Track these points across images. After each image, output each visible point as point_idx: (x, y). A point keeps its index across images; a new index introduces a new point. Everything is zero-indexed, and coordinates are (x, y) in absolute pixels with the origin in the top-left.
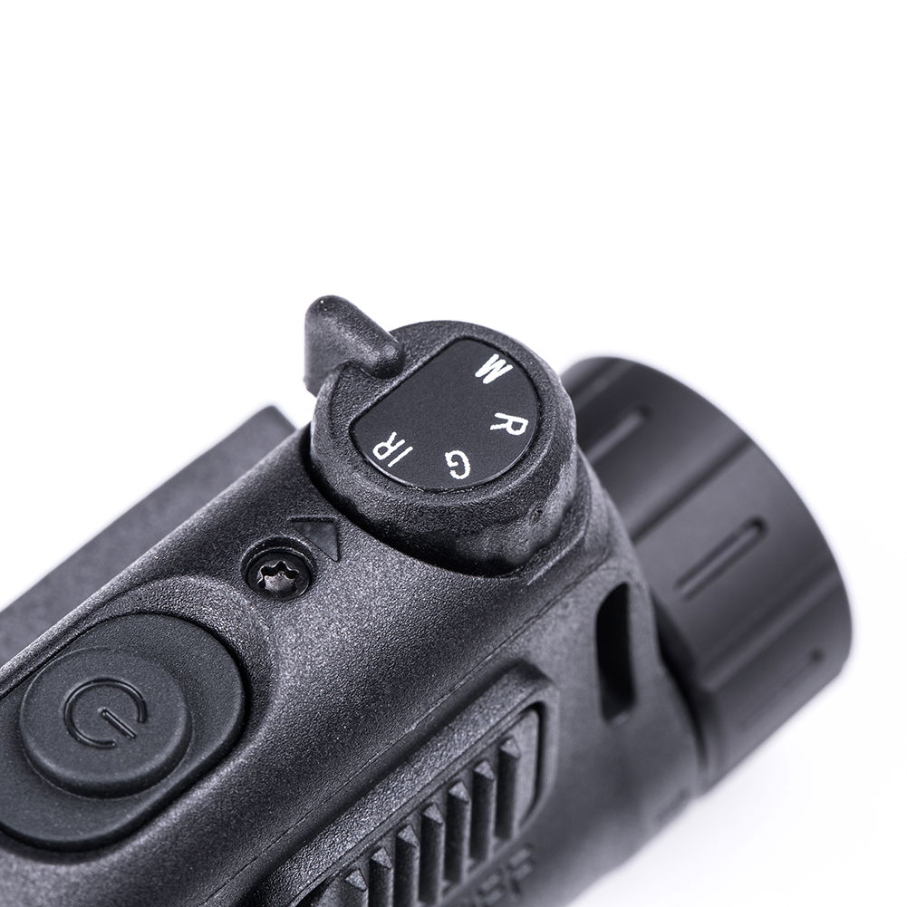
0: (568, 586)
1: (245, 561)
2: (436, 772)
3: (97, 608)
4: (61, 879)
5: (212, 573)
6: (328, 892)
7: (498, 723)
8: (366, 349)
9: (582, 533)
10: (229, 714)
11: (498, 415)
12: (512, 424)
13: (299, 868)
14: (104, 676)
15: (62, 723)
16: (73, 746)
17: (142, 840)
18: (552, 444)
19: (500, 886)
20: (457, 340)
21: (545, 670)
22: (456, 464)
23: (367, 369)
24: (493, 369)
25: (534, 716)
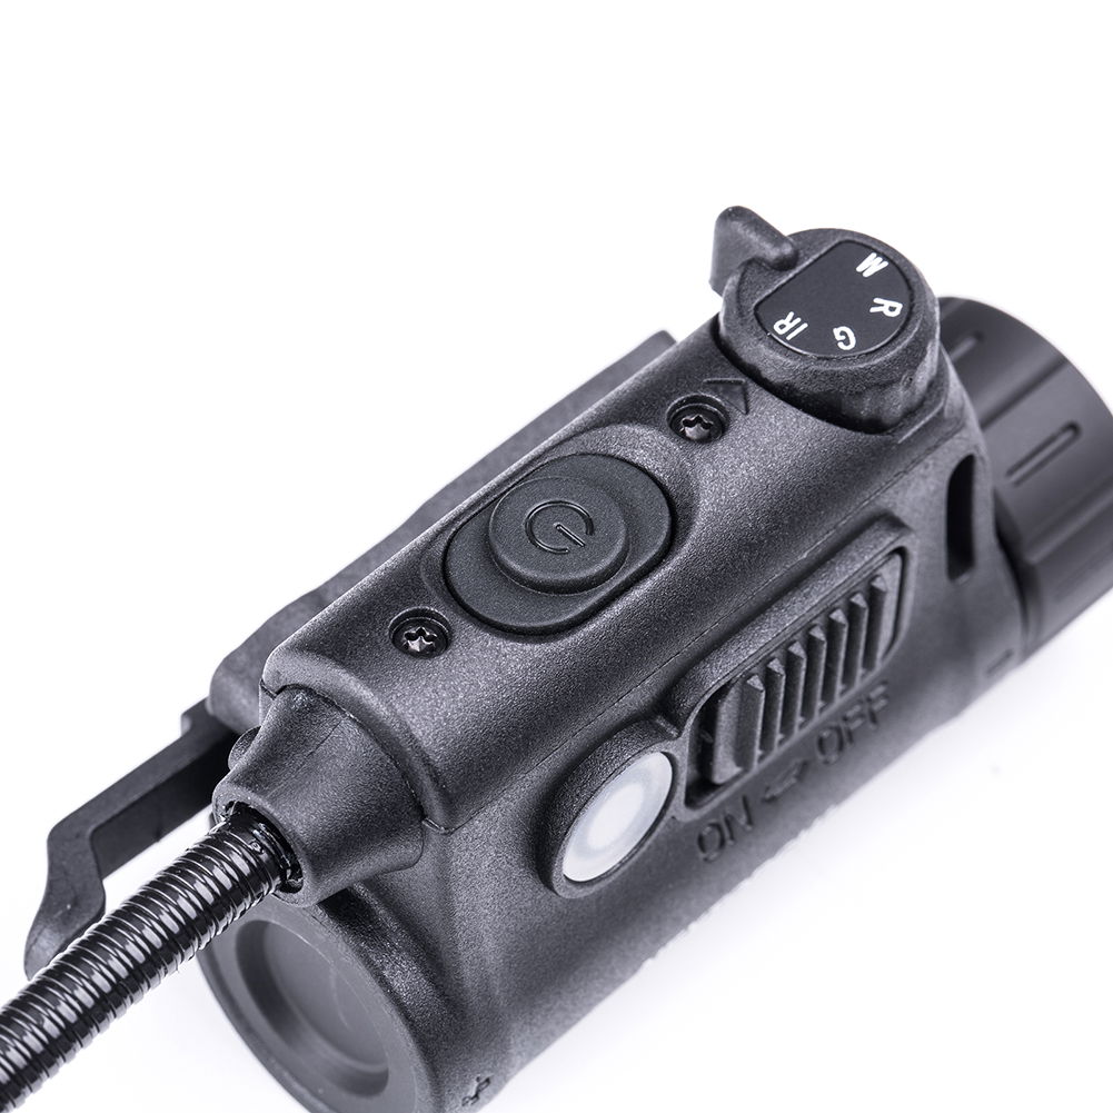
0: (929, 449)
1: (670, 413)
2: (821, 596)
3: (547, 451)
4: (526, 654)
5: (644, 422)
6: (732, 691)
7: (871, 560)
8: (768, 246)
9: (941, 405)
10: (660, 532)
11: (877, 300)
12: (889, 308)
13: (711, 668)
14: (557, 499)
15: (524, 534)
16: (534, 552)
17: (591, 627)
18: (921, 325)
19: (861, 715)
20: (840, 243)
21: (906, 521)
22: (843, 337)
23: (768, 263)
24: (871, 265)
25: (897, 560)
